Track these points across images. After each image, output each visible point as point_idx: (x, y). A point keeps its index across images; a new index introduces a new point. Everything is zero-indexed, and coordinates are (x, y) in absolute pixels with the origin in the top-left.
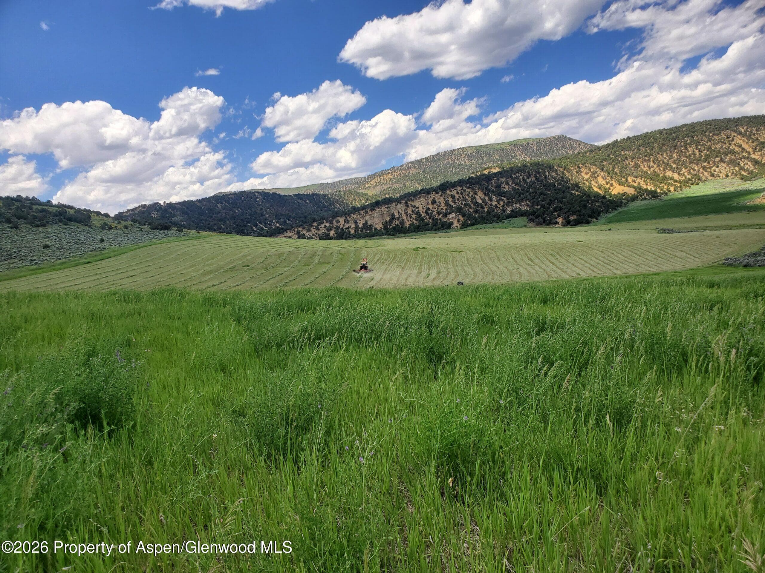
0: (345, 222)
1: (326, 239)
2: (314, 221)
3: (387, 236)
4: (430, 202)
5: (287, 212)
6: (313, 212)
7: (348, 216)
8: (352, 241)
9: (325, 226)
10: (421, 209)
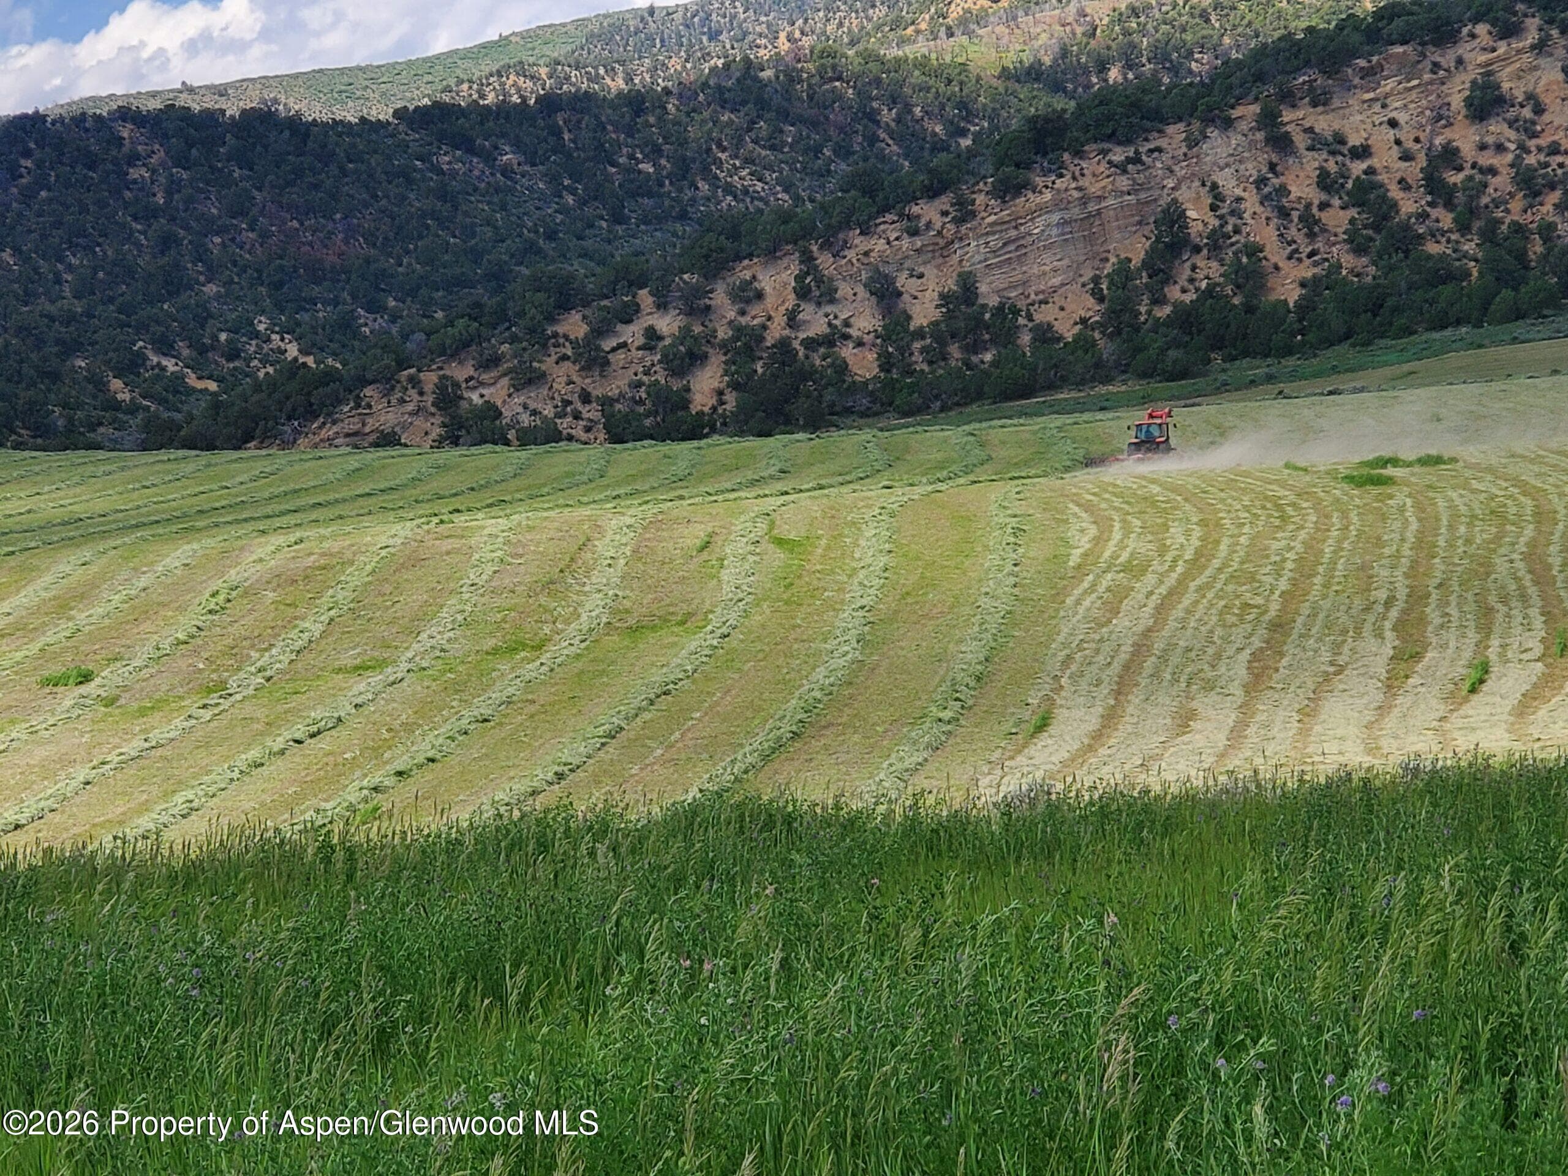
0: (803, 293)
1: (663, 434)
2: (565, 305)
3: (1136, 386)
4: (1457, 101)
5: (361, 248)
6: (551, 236)
7: (826, 246)
8: (866, 435)
9: (652, 335)
10: (1385, 158)
